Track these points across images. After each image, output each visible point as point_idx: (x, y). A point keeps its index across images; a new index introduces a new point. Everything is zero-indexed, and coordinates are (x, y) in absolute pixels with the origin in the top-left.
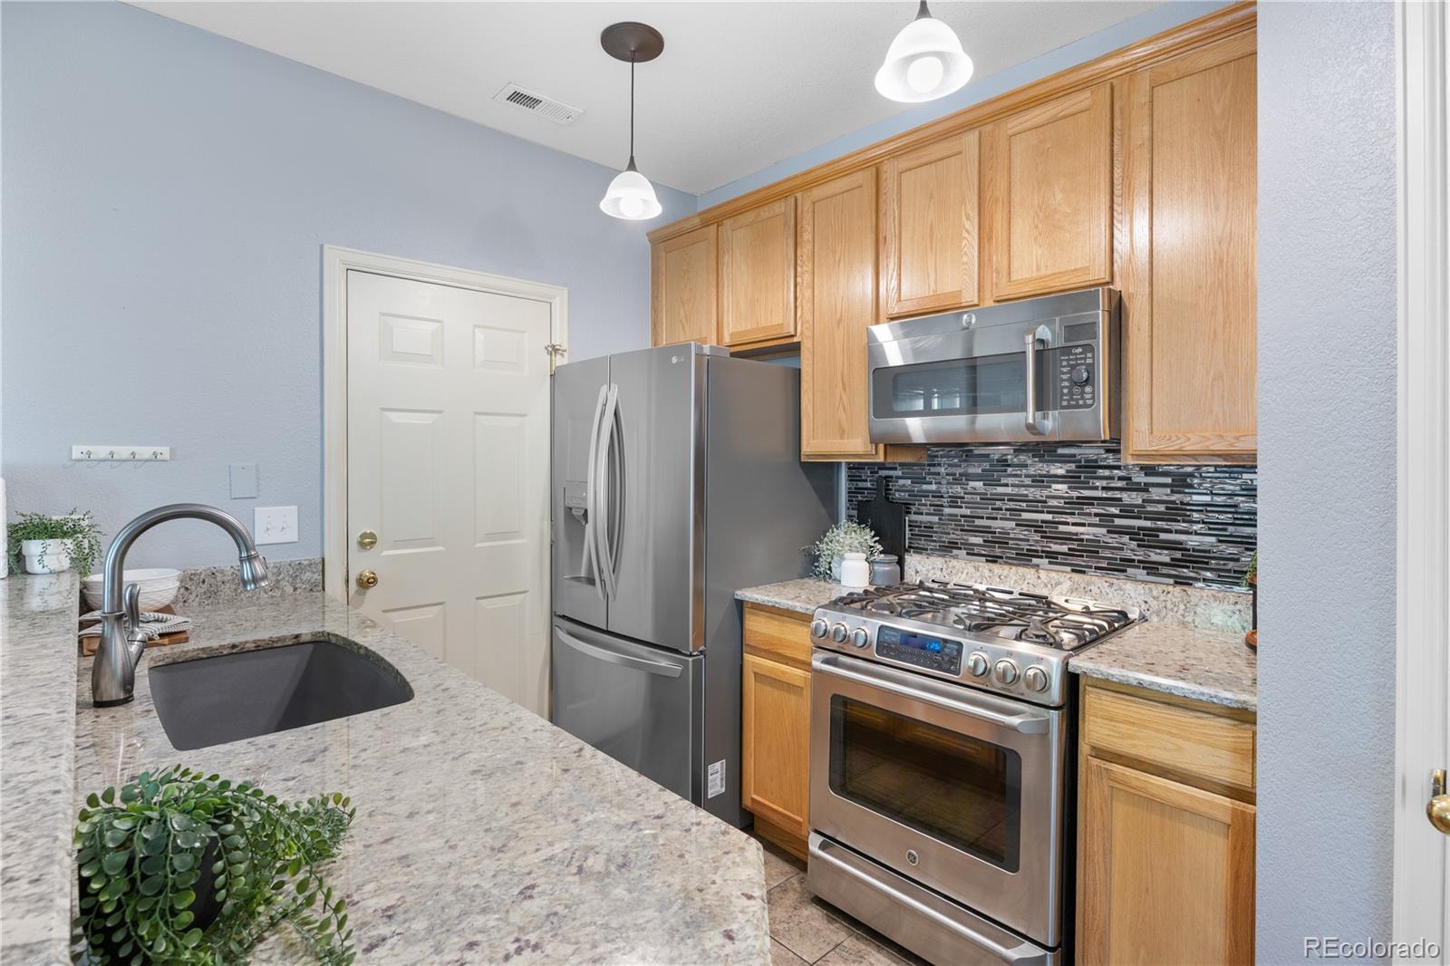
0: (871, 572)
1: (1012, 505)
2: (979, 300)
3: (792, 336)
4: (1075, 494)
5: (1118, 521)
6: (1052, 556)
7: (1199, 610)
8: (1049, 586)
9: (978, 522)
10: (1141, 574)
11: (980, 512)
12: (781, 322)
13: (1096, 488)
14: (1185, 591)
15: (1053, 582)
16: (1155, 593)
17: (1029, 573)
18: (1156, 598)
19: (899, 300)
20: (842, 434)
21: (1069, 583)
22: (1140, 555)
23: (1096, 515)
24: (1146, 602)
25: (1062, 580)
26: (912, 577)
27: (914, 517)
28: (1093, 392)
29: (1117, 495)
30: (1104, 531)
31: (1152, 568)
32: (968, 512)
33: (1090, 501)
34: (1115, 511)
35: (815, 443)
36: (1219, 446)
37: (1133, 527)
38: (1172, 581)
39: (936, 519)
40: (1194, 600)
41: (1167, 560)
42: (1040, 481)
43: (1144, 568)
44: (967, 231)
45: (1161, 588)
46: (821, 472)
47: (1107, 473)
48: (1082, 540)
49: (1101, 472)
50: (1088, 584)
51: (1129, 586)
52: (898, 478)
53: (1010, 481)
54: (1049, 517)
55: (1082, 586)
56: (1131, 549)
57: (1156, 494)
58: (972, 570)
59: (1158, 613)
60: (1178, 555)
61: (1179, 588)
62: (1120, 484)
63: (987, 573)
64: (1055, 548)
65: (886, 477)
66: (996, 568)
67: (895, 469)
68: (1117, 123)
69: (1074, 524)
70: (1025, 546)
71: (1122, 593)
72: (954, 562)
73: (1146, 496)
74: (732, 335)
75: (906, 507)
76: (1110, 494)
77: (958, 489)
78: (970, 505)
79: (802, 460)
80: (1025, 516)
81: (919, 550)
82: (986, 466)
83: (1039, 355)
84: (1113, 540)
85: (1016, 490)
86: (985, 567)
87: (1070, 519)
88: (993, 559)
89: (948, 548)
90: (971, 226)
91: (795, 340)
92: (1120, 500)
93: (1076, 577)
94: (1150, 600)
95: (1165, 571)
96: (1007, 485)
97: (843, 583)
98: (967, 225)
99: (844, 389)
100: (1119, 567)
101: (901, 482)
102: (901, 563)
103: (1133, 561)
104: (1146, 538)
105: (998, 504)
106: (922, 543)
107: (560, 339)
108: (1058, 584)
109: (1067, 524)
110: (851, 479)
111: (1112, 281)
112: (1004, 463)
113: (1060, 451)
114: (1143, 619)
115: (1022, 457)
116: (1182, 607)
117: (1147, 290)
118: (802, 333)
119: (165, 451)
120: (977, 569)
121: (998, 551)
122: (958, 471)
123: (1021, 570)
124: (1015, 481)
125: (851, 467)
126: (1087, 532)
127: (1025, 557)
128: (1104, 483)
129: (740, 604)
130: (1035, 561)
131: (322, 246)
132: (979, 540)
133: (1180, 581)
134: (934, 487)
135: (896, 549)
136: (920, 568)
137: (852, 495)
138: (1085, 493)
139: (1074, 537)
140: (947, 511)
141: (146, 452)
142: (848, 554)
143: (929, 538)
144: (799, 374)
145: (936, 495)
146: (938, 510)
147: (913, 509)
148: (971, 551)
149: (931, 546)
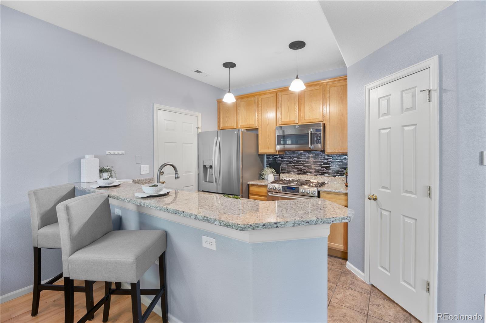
0: (274, 178)
1: (303, 163)
2: (298, 122)
3: (256, 127)
4: (315, 160)
5: (323, 165)
6: (310, 173)
7: (337, 181)
8: (310, 178)
9: (296, 166)
10: (327, 175)
11: (296, 164)
12: (254, 123)
13: (319, 159)
16: (329, 178)
17: (306, 176)
18: (330, 179)
19: (282, 121)
20: (269, 148)
21: (314, 178)
22: (327, 172)
23: (319, 164)
26: (281, 178)
27: (282, 166)
28: (321, 141)
29: (323, 160)
30: (320, 167)
31: (329, 174)
32: (294, 164)
33: (317, 162)
34: (322, 163)
35: (261, 151)
36: (341, 151)
37: (325, 166)
38: (332, 176)
39: (287, 166)
40: (336, 179)
41: (331, 172)
42: (308, 158)
44: (296, 109)
45: (331, 177)
46: (261, 156)
47: (321, 156)
49: (319, 156)
50: (318, 177)
51: (325, 177)
52: (278, 158)
53: (302, 158)
54: (310, 165)
56: (325, 170)
57: (329, 160)
58: (295, 176)
59: (330, 182)
60: (333, 171)
61: (334, 177)
62: (323, 158)
63: (298, 177)
64: (311, 171)
65: (276, 158)
66: (300, 176)
67: (278, 156)
68: (324, 92)
69: (315, 166)
70: (305, 171)
71: (324, 179)
72: (291, 175)
73: (328, 160)
74: (241, 126)
75: (280, 164)
76: (321, 160)
77: (291, 160)
78: (294, 163)
79: (259, 154)
80: (305, 165)
81: (283, 173)
82: (297, 155)
83: (311, 134)
84: (322, 169)
85: (303, 160)
86: (297, 176)
87: (314, 165)
88: (299, 174)
89: (289, 172)
90: (297, 108)
91: (257, 128)
92: (323, 161)
93: (315, 176)
94: (329, 180)
95: (331, 174)
96: (301, 159)
97: (268, 180)
98: (296, 108)
99: (269, 138)
100: (323, 174)
101: (279, 158)
102: (279, 176)
104: (328, 169)
105: (300, 163)
106: (283, 171)
107: (199, 125)
108: (312, 178)
109: (313, 166)
110: (267, 158)
111: (323, 121)
112: (301, 154)
113: (312, 152)
114: (328, 183)
115: (305, 153)
116: (334, 181)
117: (329, 123)
118: (259, 126)
119: (124, 152)
121: (300, 172)
122: (291, 156)
123: (305, 176)
124: (303, 158)
125: (267, 155)
126: (317, 168)
127: (305, 173)
128: (320, 158)
129: (248, 185)
130: (307, 174)
131: (153, 104)
132: (296, 170)
133: (334, 176)
134: (286, 159)
135: (278, 172)
136: (283, 176)
137: (267, 161)
138: (317, 160)
139: (315, 169)
140: (289, 164)
141: (120, 152)
142: (269, 174)
143: (285, 170)
144: (258, 135)
145: (287, 161)
146: (287, 164)
147: (282, 164)
148: (294, 172)
149: (286, 172)
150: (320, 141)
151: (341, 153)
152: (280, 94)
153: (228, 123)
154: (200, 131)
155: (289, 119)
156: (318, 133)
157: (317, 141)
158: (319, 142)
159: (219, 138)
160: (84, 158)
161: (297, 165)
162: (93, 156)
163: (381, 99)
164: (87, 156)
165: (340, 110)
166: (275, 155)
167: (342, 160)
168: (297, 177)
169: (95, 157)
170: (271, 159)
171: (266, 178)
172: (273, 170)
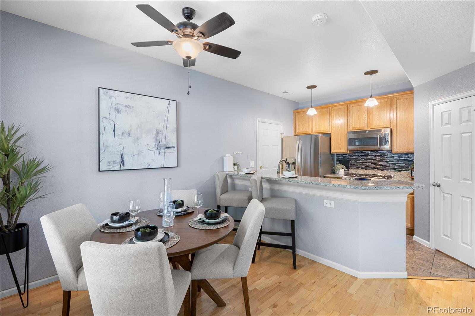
0: (345, 172)
1: (370, 160)
2: (368, 128)
4: (381, 158)
5: (389, 162)
6: (377, 168)
8: (377, 173)
9: (363, 163)
10: (393, 170)
11: (364, 162)
12: (326, 129)
13: (385, 157)
17: (374, 171)
19: (352, 128)
20: (340, 149)
21: (381, 172)
22: (393, 167)
23: (385, 161)
27: (350, 163)
29: (389, 158)
31: (395, 169)
32: (362, 162)
35: (334, 151)
36: (407, 151)
37: (391, 163)
38: (398, 171)
39: (355, 163)
40: (402, 174)
41: (397, 168)
42: (375, 156)
45: (396, 172)
46: (333, 155)
50: (384, 172)
51: (391, 172)
53: (370, 156)
54: (377, 162)
56: (391, 166)
57: (395, 158)
59: (396, 176)
60: (399, 167)
63: (366, 172)
65: (345, 156)
66: (367, 171)
67: (347, 155)
68: (391, 104)
70: (372, 167)
72: (359, 170)
74: (315, 131)
75: (349, 161)
76: (387, 158)
77: (360, 158)
78: (362, 160)
79: (331, 153)
80: (372, 162)
81: (351, 169)
82: (365, 154)
83: (380, 137)
84: (388, 165)
85: (371, 158)
86: (365, 171)
87: (380, 162)
88: (366, 169)
89: (357, 168)
91: (329, 132)
93: (382, 171)
94: (395, 174)
95: (397, 169)
96: (369, 157)
97: (340, 174)
98: (366, 117)
99: (341, 141)
100: (390, 169)
101: (348, 157)
102: (349, 171)
104: (394, 165)
105: (367, 160)
106: (352, 167)
107: (282, 132)
108: (379, 172)
110: (337, 156)
111: (390, 127)
112: (368, 154)
113: (379, 151)
114: (394, 177)
115: (372, 152)
117: (396, 129)
118: (331, 132)
119: (242, 152)
120: (364, 171)
121: (367, 168)
122: (360, 155)
123: (372, 171)
124: (371, 156)
125: (337, 154)
126: (384, 164)
127: (372, 169)
128: (387, 156)
130: (374, 169)
131: (256, 118)
132: (364, 166)
133: (400, 171)
134: (355, 158)
135: (348, 168)
136: (352, 171)
137: (337, 159)
138: (383, 158)
139: (381, 165)
140: (357, 161)
141: (240, 152)
142: (340, 169)
143: (354, 166)
144: (330, 138)
145: (355, 159)
146: (355, 162)
147: (350, 161)
148: (362, 168)
149: (354, 168)
150: (387, 143)
152: (350, 106)
153: (303, 129)
154: (283, 136)
155: (359, 125)
156: (386, 137)
157: (385, 143)
159: (301, 142)
160: (225, 156)
161: (366, 162)
162: (230, 155)
163: (443, 113)
164: (227, 155)
165: (406, 118)
166: (344, 154)
167: (407, 158)
168: (365, 172)
169: (231, 156)
170: (341, 157)
171: (338, 172)
172: (343, 166)
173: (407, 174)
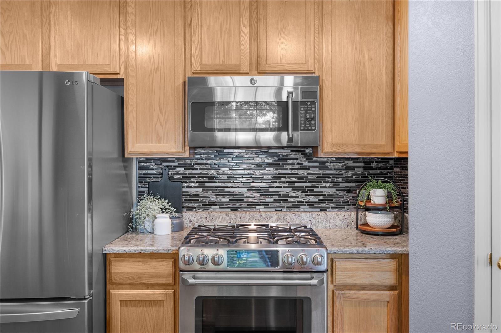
0: (173, 224)
1: (245, 179)
2: (250, 70)
3: (118, 74)
4: (277, 172)
5: (296, 184)
6: (266, 204)
7: (331, 221)
8: (267, 219)
10: (306, 208)
11: (227, 184)
12: (108, 63)
13: (287, 169)
14: (326, 213)
15: (268, 217)
16: (314, 216)
18: (314, 218)
19: (201, 64)
20: (159, 140)
21: (276, 216)
22: (306, 199)
23: (287, 182)
24: (310, 221)
25: (272, 215)
26: (186, 223)
27: (185, 190)
29: (296, 172)
30: (290, 189)
31: (311, 204)
32: (220, 184)
33: (284, 175)
34: (294, 179)
35: (132, 147)
37: (303, 187)
38: (319, 210)
39: (200, 190)
40: (329, 217)
41: (317, 200)
42: (260, 167)
43: (308, 205)
44: (244, 32)
45: (316, 213)
46: (127, 163)
47: (291, 161)
48: (280, 195)
49: (289, 161)
50: (285, 216)
51: (303, 214)
52: (175, 166)
54: (264, 184)
55: (282, 217)
56: (303, 197)
57: (313, 171)
58: (225, 216)
60: (321, 198)
61: (323, 212)
62: (297, 167)
63: (233, 217)
64: (267, 200)
65: (168, 167)
66: (239, 214)
67: (173, 161)
69: (276, 187)
70: (251, 200)
71: (300, 218)
72: (214, 213)
73: (308, 172)
75: (181, 184)
76: (293, 172)
77: (213, 172)
78: (221, 181)
79: (126, 156)
81: (190, 209)
84: (294, 194)
85: (247, 172)
86: (232, 214)
88: (234, 209)
89: (208, 205)
90: (246, 30)
91: (119, 77)
92: (297, 174)
93: (279, 213)
94: (312, 219)
95: (315, 205)
97: (157, 232)
100: (297, 205)
101: (178, 169)
102: (182, 216)
103: (303, 202)
104: (308, 191)
105: (236, 179)
106: (191, 205)
108: (271, 217)
109: (273, 187)
110: (141, 168)
111: (314, 72)
113: (270, 151)
116: (325, 220)
120: (227, 215)
121: (237, 205)
122: (214, 162)
123: (252, 213)
125: (142, 160)
126: (283, 191)
127: (252, 206)
128: (291, 167)
129: (105, 256)
130: (258, 207)
132: (227, 200)
133: (323, 209)
134: (199, 172)
135: (179, 210)
136: (192, 219)
137: (142, 179)
138: (283, 172)
139: (276, 194)
140: (208, 184)
142: (158, 215)
143: (196, 201)
144: (122, 99)
145: (200, 176)
146: (201, 184)
147: (185, 185)
148: (222, 206)
149: (196, 205)
150: (313, 122)
151: (356, 153)
155: (222, 58)
156: (308, 102)
157: (305, 124)
158: (310, 124)
166: (164, 160)
167: (341, 170)
168: (231, 219)
170: (154, 172)
171: (147, 226)
172: (165, 203)
173: (341, 218)
